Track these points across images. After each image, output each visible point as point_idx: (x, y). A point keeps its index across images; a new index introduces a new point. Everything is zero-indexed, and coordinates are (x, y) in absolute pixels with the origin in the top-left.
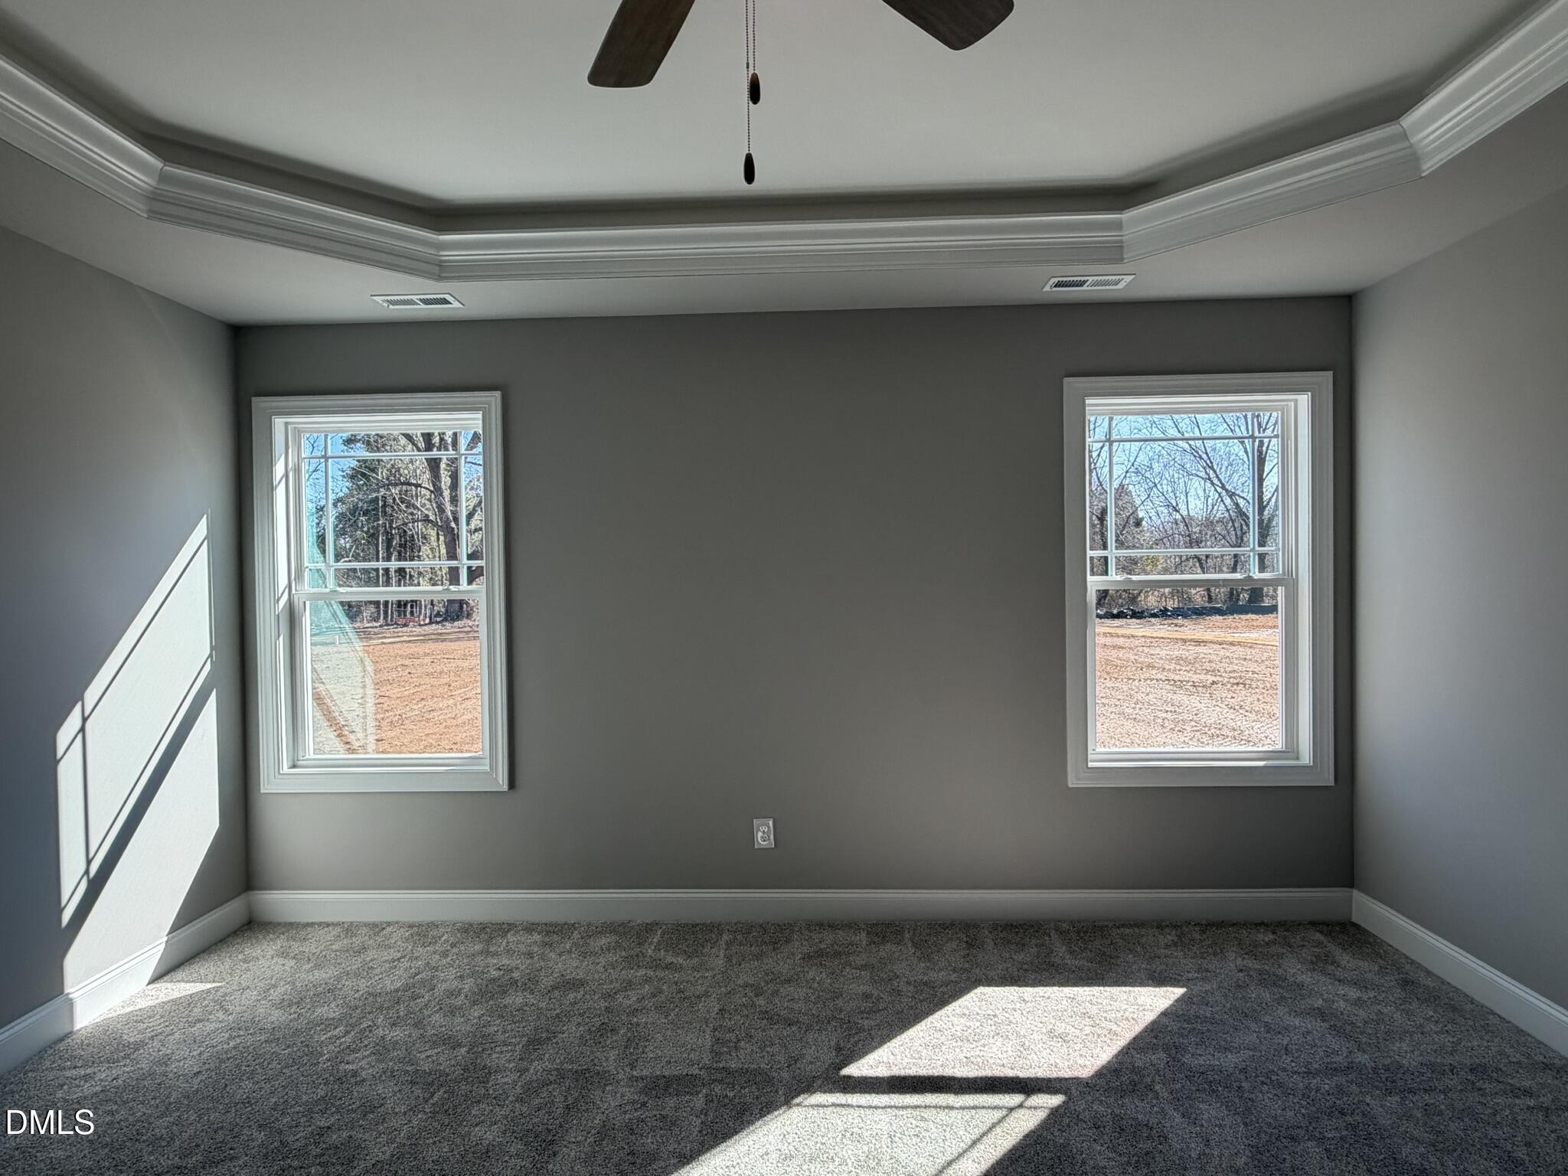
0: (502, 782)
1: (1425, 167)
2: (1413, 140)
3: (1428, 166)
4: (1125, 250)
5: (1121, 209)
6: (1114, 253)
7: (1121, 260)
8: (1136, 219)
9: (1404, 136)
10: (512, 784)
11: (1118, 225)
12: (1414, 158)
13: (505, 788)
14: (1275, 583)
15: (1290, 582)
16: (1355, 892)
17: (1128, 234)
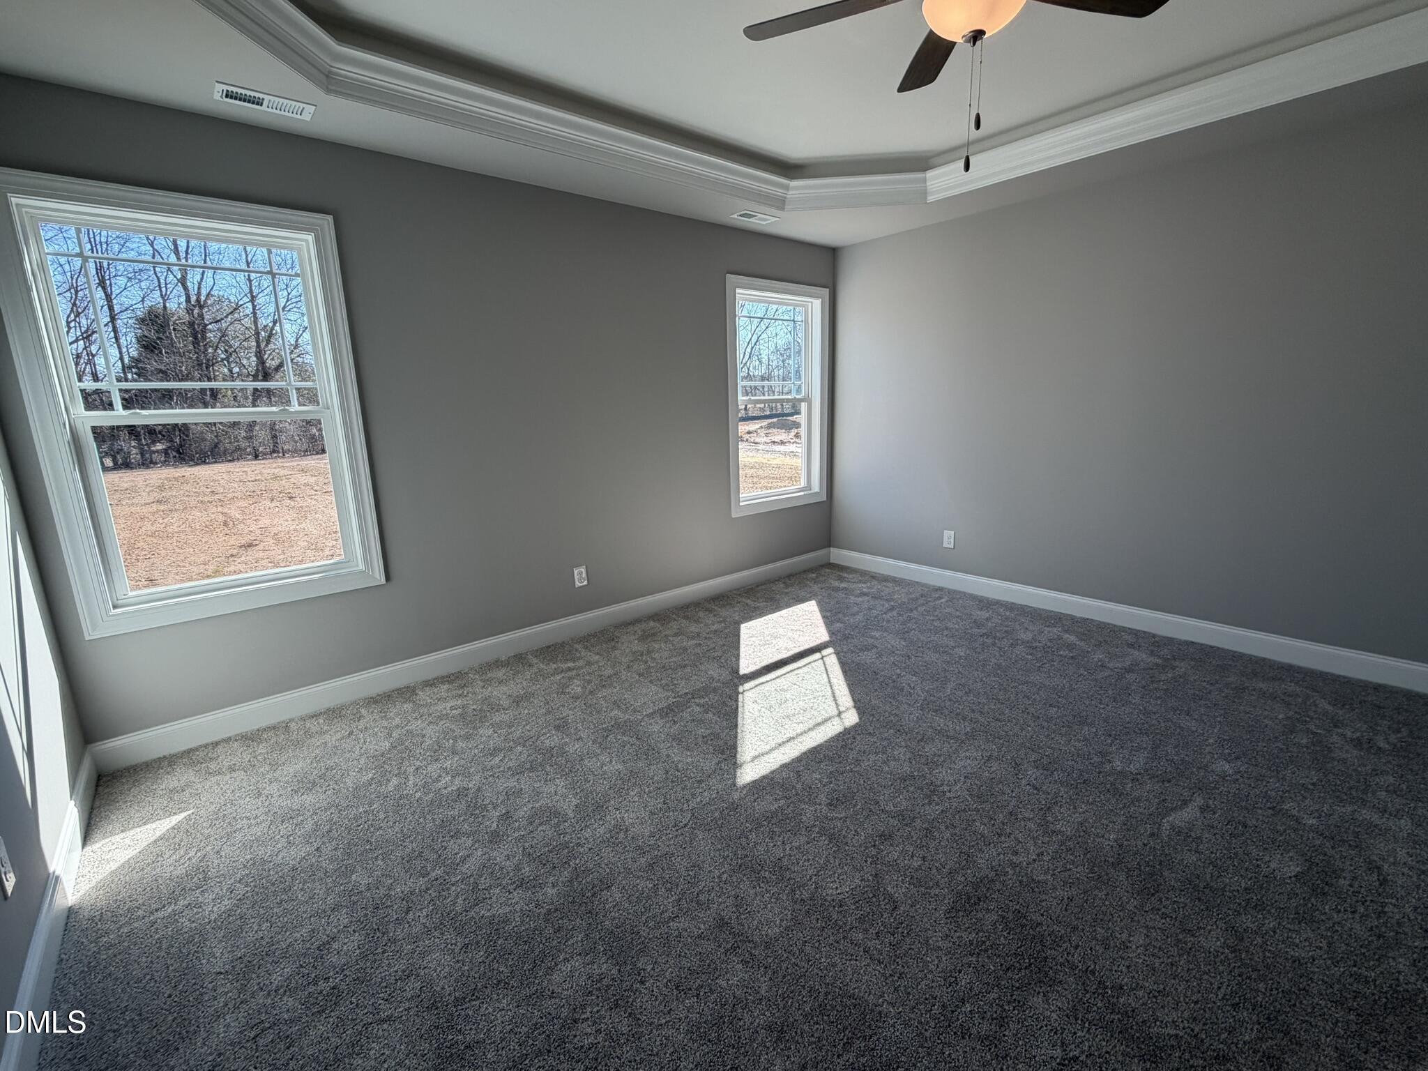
0: (379, 576)
1: (929, 198)
2: (928, 184)
3: (931, 199)
4: (787, 203)
5: (792, 178)
6: (780, 203)
7: (782, 209)
8: (798, 187)
9: (925, 180)
10: (388, 578)
11: (787, 188)
12: (925, 193)
13: (383, 581)
14: (801, 400)
15: (808, 400)
16: (832, 549)
17: (791, 194)
